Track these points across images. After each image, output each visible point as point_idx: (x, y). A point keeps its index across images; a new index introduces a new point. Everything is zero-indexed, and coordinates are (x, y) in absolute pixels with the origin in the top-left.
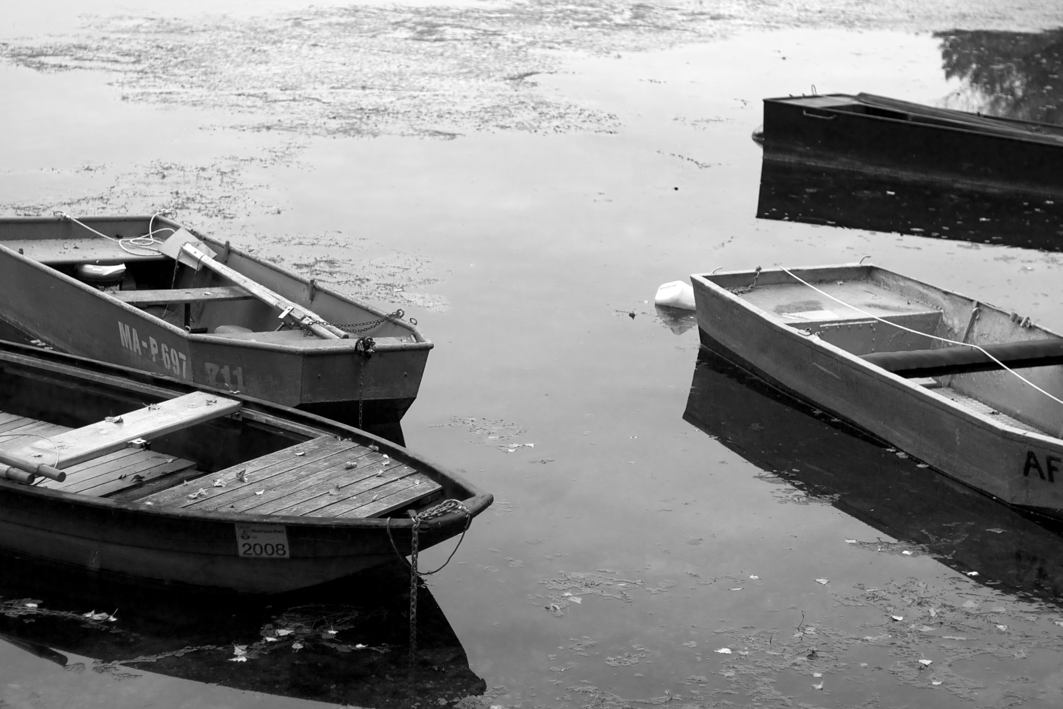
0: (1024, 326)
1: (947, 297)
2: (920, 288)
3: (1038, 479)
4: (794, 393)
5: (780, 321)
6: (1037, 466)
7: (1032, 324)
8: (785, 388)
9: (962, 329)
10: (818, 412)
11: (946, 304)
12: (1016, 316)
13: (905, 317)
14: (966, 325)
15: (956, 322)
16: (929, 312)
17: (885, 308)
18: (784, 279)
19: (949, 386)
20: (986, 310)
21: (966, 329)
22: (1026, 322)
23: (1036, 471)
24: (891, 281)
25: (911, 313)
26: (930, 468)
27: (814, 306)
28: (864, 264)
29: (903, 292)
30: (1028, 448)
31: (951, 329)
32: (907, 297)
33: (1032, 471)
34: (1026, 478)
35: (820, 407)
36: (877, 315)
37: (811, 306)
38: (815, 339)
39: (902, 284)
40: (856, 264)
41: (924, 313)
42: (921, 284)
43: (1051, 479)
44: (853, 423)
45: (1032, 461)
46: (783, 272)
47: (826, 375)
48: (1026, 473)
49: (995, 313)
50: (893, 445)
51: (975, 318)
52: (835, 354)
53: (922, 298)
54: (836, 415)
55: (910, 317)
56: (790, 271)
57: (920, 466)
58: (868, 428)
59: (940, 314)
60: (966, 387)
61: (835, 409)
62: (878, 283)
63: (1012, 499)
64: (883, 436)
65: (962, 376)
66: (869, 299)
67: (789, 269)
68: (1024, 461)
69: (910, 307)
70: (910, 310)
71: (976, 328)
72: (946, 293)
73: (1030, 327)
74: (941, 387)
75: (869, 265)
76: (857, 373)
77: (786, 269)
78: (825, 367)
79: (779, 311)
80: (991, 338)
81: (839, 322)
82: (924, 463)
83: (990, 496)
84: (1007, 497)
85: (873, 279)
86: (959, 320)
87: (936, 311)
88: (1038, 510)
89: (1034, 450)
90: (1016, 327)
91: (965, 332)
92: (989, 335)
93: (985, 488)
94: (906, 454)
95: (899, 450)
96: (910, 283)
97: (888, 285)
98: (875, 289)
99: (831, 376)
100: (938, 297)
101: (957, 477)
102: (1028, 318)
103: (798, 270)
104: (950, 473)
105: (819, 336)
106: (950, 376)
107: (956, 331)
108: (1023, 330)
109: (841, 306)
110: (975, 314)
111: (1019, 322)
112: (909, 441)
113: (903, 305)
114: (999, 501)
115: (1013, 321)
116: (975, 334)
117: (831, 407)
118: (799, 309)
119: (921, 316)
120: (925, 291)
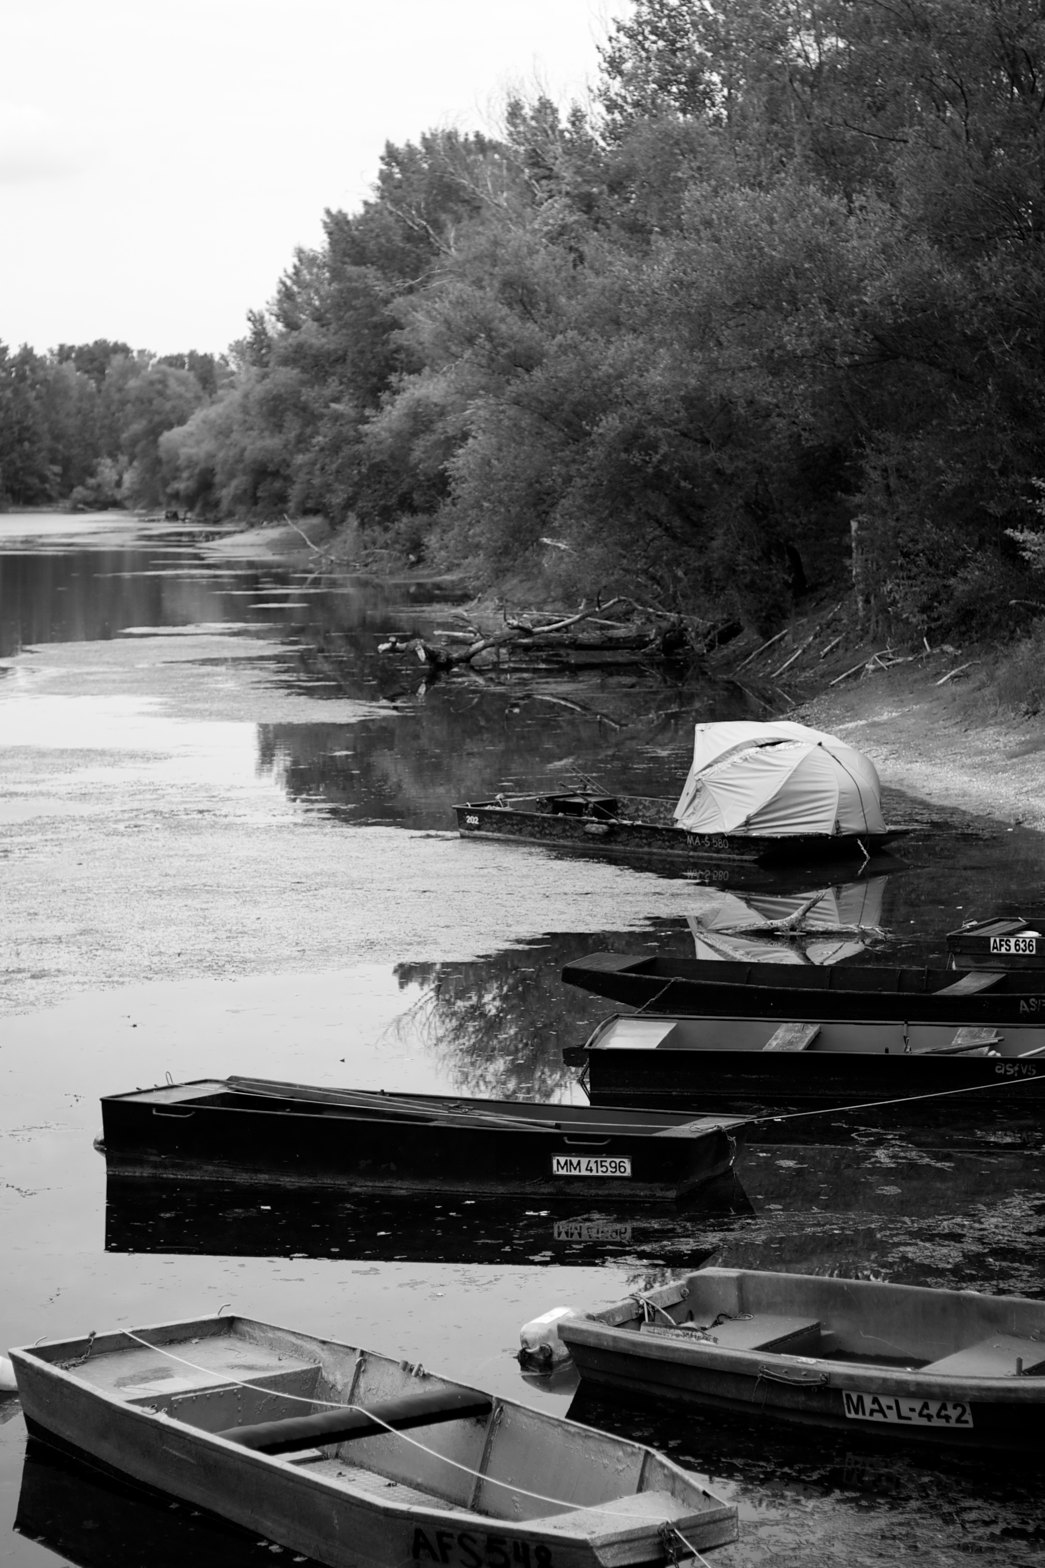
0: (417, 1375)
1: (325, 1347)
2: (293, 1339)
3: (430, 1560)
4: (145, 1485)
5: (118, 1398)
6: (427, 1545)
7: (426, 1372)
8: (133, 1479)
9: (345, 1385)
10: (174, 1506)
11: (324, 1355)
12: (406, 1363)
13: (275, 1376)
14: (350, 1380)
15: (338, 1377)
16: (305, 1368)
17: (250, 1368)
18: (125, 1343)
19: (337, 1456)
20: (371, 1359)
21: (350, 1385)
22: (419, 1370)
23: (427, 1551)
24: (257, 1333)
25: (283, 1372)
26: (310, 1561)
27: (163, 1373)
28: (224, 1315)
29: (272, 1345)
30: (415, 1525)
31: (334, 1386)
32: (278, 1352)
33: (423, 1552)
34: (416, 1561)
35: (177, 1499)
36: (239, 1378)
37: (160, 1374)
38: (162, 1418)
39: (271, 1335)
40: (214, 1316)
41: (299, 1369)
42: (294, 1333)
43: (446, 1560)
44: (217, 1516)
45: (421, 1540)
46: (124, 1335)
47: (180, 1460)
48: (416, 1555)
49: (383, 1362)
50: (262, 1538)
51: (360, 1368)
52: (187, 1434)
53: (296, 1351)
54: (196, 1507)
55: (282, 1376)
56: (133, 1333)
57: (298, 1559)
58: (235, 1520)
59: (319, 1369)
60: (357, 1457)
61: (194, 1501)
62: (242, 1337)
64: (252, 1527)
65: (351, 1443)
66: (232, 1358)
67: (131, 1330)
68: (412, 1541)
69: (282, 1363)
70: (281, 1367)
71: (362, 1382)
72: (324, 1342)
73: (424, 1375)
74: (327, 1459)
75: (229, 1315)
76: (214, 1454)
77: (127, 1331)
78: (177, 1450)
79: (121, 1383)
80: (381, 1393)
81: (195, 1391)
82: (301, 1555)
85: (236, 1333)
86: (342, 1374)
87: (314, 1366)
89: (422, 1526)
90: (408, 1377)
91: (350, 1388)
92: (378, 1389)
94: (281, 1546)
95: (272, 1543)
96: (280, 1334)
97: (255, 1339)
98: (239, 1344)
99: (185, 1461)
100: (316, 1347)
102: (421, 1365)
103: (141, 1331)
105: (167, 1413)
106: (336, 1445)
107: (339, 1387)
108: (416, 1380)
109: (196, 1372)
110: (359, 1365)
111: (411, 1370)
112: (283, 1531)
113: (272, 1361)
115: (404, 1369)
116: (362, 1390)
117: (188, 1498)
118: (145, 1379)
119: (296, 1373)
120: (299, 1342)
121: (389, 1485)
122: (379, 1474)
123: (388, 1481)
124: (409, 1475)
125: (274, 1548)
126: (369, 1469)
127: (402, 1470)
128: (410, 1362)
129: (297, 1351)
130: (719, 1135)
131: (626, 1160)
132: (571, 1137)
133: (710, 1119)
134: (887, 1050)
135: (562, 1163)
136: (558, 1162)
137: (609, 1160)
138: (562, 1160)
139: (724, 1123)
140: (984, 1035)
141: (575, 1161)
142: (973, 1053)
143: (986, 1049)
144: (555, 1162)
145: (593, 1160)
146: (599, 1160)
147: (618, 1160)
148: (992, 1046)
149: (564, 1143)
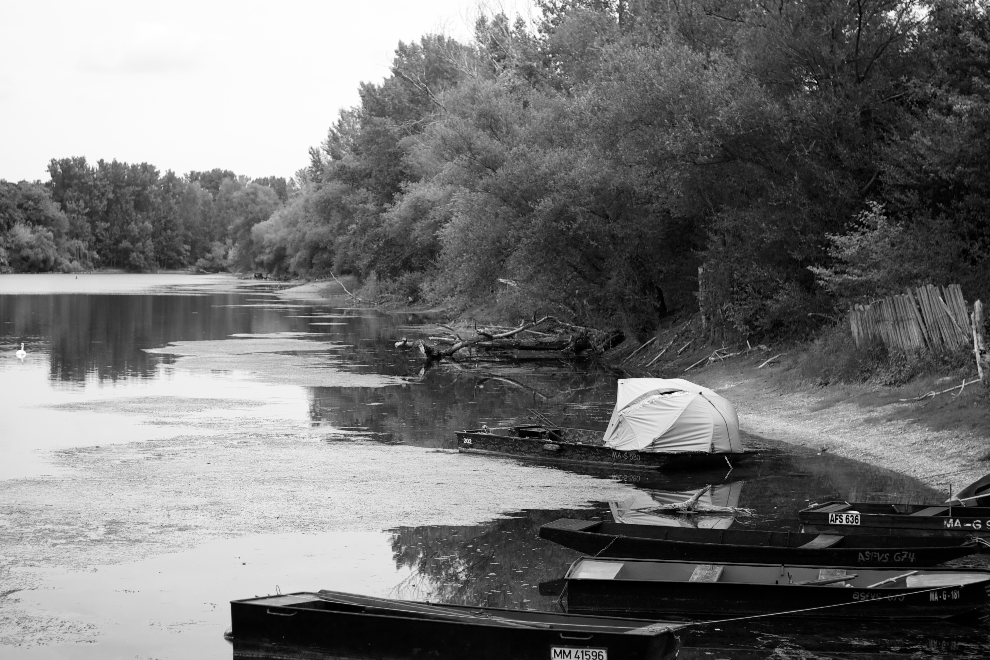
130: (668, 634)
131: (603, 651)
132: (565, 634)
133: (660, 624)
134: (777, 582)
135: (558, 652)
136: (555, 652)
137: (591, 651)
138: (558, 650)
139: (672, 626)
140: (838, 574)
141: (567, 650)
142: (835, 585)
143: (843, 583)
144: (553, 651)
145: (580, 650)
146: (584, 650)
147: (597, 651)
148: (847, 581)
149: (560, 637)
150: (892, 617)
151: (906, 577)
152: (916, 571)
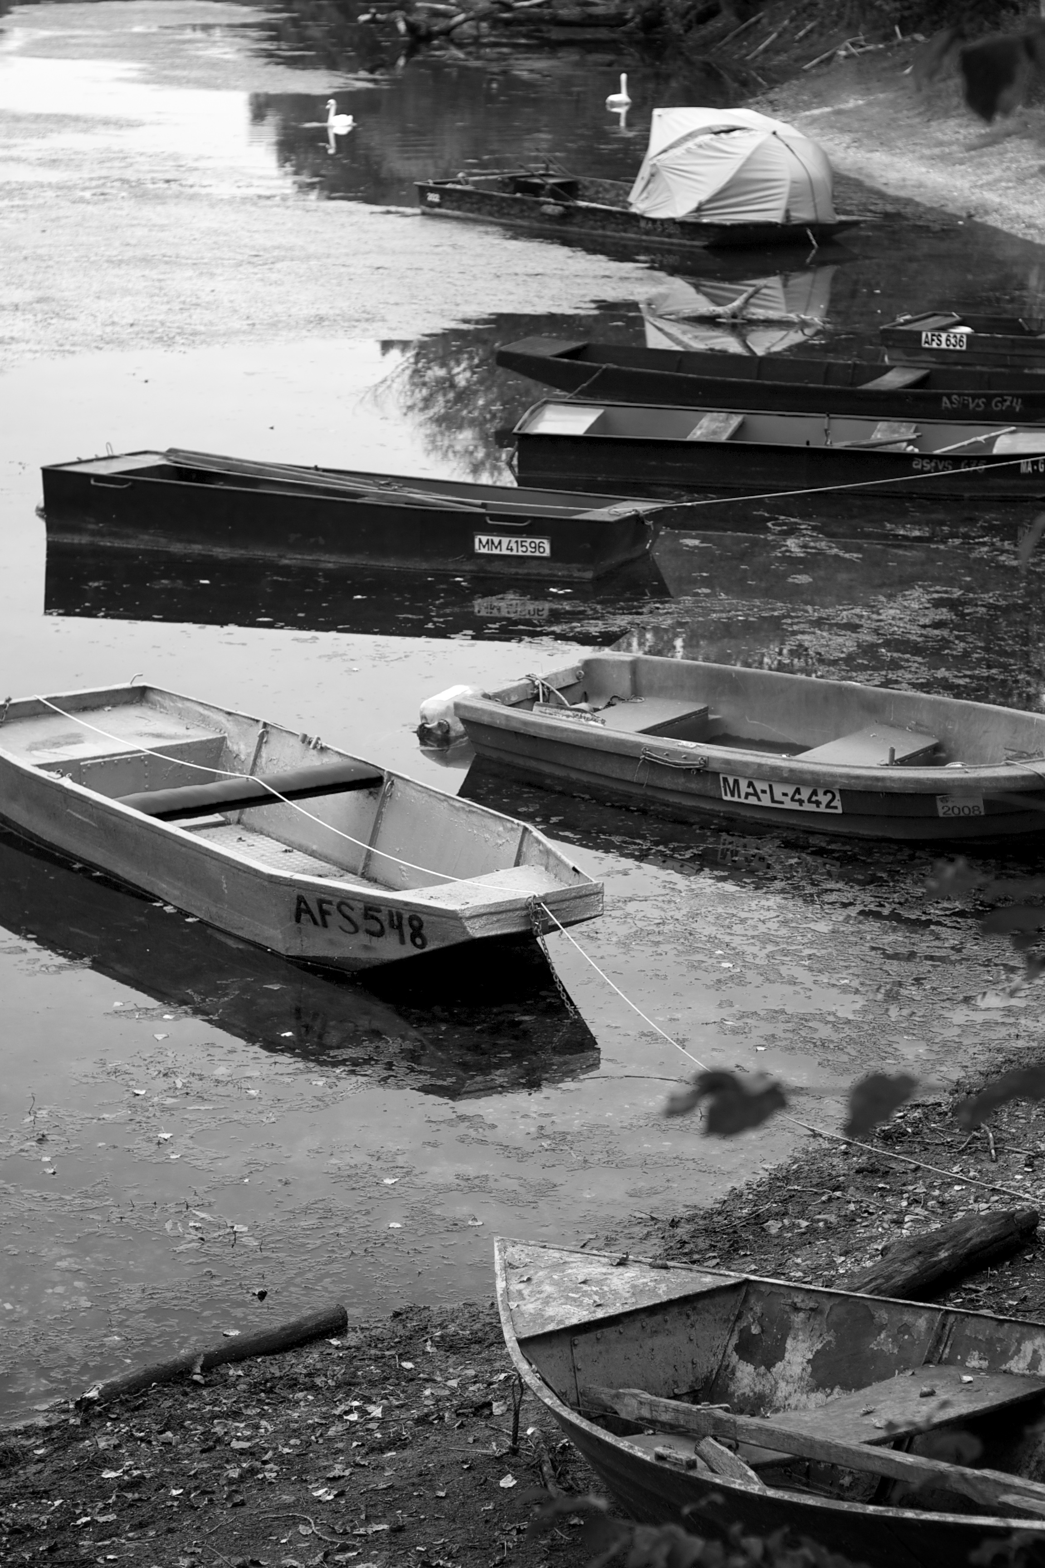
0: (315, 747)
1: (230, 718)
2: (201, 709)
3: (311, 925)
4: (51, 846)
5: (26, 762)
6: (309, 911)
7: (324, 744)
8: (40, 840)
9: (248, 755)
10: (77, 866)
11: (230, 727)
12: (305, 736)
13: (181, 745)
14: (253, 750)
15: (242, 747)
16: (210, 737)
17: (158, 736)
18: (40, 709)
19: (239, 822)
20: (274, 731)
21: (253, 755)
22: (317, 743)
23: (308, 916)
24: (167, 703)
25: (189, 741)
26: (201, 921)
27: (75, 739)
28: (136, 684)
29: (181, 714)
30: (297, 892)
31: (237, 755)
32: (186, 721)
33: (304, 917)
34: (298, 925)
35: (80, 860)
36: (145, 745)
37: (71, 740)
38: (67, 782)
39: (180, 705)
40: (127, 685)
41: (204, 738)
42: (202, 704)
43: (325, 925)
44: (117, 876)
45: (303, 906)
46: (38, 701)
47: (82, 822)
48: (298, 920)
49: (284, 734)
50: (159, 899)
51: (262, 739)
52: (89, 799)
53: (203, 721)
54: (98, 868)
55: (188, 744)
56: (47, 699)
57: (190, 920)
58: (133, 881)
59: (224, 738)
60: (257, 822)
61: (95, 861)
62: (153, 705)
63: (287, 950)
64: (148, 888)
65: (252, 810)
66: (142, 726)
67: (45, 697)
68: (294, 907)
69: (189, 732)
70: (188, 736)
71: (264, 753)
72: (229, 714)
73: (322, 748)
74: (229, 824)
75: (142, 684)
76: (114, 818)
77: (41, 698)
78: (80, 813)
79: (33, 747)
80: (281, 764)
81: (103, 757)
82: (193, 916)
83: (262, 948)
84: (281, 948)
85: (147, 702)
86: (246, 745)
87: (219, 736)
88: (315, 959)
89: (303, 893)
90: (307, 749)
91: (252, 758)
92: (278, 760)
93: (258, 940)
94: (175, 907)
95: (167, 904)
96: (188, 704)
97: (165, 708)
98: (150, 713)
99: (88, 824)
100: (222, 718)
101: (229, 929)
102: (319, 739)
103: (56, 698)
104: (222, 926)
105: (71, 778)
106: (238, 811)
107: (243, 757)
108: (314, 752)
109: (105, 738)
110: (262, 736)
111: (310, 743)
112: (177, 893)
113: (180, 730)
114: (274, 953)
115: (303, 741)
116: (263, 761)
117: (91, 859)
118: (57, 744)
119: (201, 742)
120: (206, 712)
121: (286, 851)
122: (278, 840)
123: (285, 847)
124: (305, 842)
125: (169, 909)
126: (268, 836)
127: (298, 838)
128: (309, 735)
129: (204, 719)
130: (637, 519)
131: (545, 541)
132: (493, 517)
133: (630, 503)
134: (808, 443)
135: (484, 542)
136: (480, 541)
137: (529, 540)
138: (484, 539)
139: (642, 507)
140: (903, 430)
141: (496, 540)
142: (891, 449)
143: (905, 444)
144: (477, 541)
145: (514, 540)
146: (520, 540)
147: (537, 541)
148: (910, 442)
149: (486, 522)
150: (967, 495)
151: (998, 436)
152: (1013, 428)
